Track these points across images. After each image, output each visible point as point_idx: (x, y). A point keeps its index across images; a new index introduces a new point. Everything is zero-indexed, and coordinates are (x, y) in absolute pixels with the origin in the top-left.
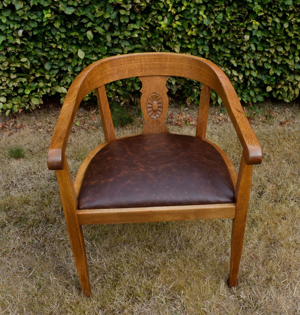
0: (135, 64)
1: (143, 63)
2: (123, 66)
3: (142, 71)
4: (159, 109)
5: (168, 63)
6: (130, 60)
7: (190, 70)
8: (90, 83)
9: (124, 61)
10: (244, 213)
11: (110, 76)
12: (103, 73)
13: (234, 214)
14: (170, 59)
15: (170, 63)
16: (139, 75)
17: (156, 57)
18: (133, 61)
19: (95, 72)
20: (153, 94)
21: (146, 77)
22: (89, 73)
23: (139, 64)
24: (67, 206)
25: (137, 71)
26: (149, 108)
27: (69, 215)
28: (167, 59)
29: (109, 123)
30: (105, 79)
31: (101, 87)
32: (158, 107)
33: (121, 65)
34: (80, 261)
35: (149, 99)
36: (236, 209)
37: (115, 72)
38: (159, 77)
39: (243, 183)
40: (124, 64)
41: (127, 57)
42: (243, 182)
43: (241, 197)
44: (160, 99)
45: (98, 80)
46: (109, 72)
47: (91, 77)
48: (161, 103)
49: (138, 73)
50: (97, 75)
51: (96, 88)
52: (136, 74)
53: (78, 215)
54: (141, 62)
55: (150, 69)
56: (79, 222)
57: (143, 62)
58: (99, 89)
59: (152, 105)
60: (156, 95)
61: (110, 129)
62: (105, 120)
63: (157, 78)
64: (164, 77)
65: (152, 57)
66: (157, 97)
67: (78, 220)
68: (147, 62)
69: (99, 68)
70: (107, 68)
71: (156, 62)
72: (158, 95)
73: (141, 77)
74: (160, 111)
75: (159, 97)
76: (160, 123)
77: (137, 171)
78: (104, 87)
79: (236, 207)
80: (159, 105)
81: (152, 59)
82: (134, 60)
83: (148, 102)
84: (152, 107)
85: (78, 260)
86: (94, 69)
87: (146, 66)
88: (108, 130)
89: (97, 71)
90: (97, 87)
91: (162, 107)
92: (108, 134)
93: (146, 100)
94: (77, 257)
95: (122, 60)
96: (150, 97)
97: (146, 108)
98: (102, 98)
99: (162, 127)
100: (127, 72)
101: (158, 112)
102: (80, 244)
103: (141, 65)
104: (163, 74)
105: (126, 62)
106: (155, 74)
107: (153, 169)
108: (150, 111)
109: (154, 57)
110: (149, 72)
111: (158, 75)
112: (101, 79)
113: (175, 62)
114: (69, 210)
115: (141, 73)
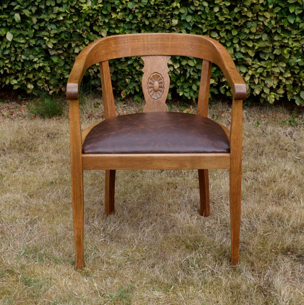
0: (138, 43)
1: (146, 43)
2: (126, 44)
3: (144, 51)
4: (160, 89)
5: (169, 43)
6: (134, 39)
7: (191, 49)
8: (96, 55)
9: (127, 40)
10: (239, 162)
11: (114, 53)
12: (107, 49)
13: (229, 163)
14: (171, 38)
15: (171, 43)
16: (142, 54)
17: (158, 37)
18: (136, 41)
19: (101, 46)
20: (155, 74)
21: (148, 57)
22: (95, 46)
23: (142, 43)
24: (74, 147)
25: (140, 50)
26: (150, 88)
27: (75, 156)
28: (169, 38)
29: (110, 99)
30: (109, 55)
31: (105, 62)
32: (159, 87)
33: (125, 43)
34: (78, 216)
35: (151, 79)
36: (231, 159)
37: (119, 49)
38: (161, 56)
39: (235, 127)
40: (128, 43)
41: (131, 36)
42: (234, 125)
43: (234, 143)
44: (161, 79)
45: (103, 54)
46: (113, 49)
47: (97, 50)
48: (162, 83)
49: (141, 52)
50: (102, 50)
51: (100, 61)
52: (139, 53)
53: (83, 158)
54: (143, 42)
55: (152, 48)
56: (82, 166)
57: (146, 41)
58: (103, 64)
59: (153, 84)
60: (158, 74)
61: (111, 106)
62: (107, 94)
63: (159, 57)
64: (166, 57)
65: (155, 37)
66: (158, 77)
67: (82, 164)
68: (149, 41)
69: (104, 43)
70: (112, 45)
71: (158, 42)
72: (159, 75)
73: (143, 56)
74: (161, 91)
75: (161, 77)
76: (160, 103)
77: (138, 128)
78: (107, 62)
79: (230, 156)
80: (160, 85)
81: (154, 38)
82: (137, 39)
83: (149, 82)
84: (153, 87)
85: (76, 213)
86: (100, 43)
87: (149, 45)
88: (108, 106)
89: (103, 45)
90: (102, 61)
91: (163, 86)
92: (109, 110)
93: (147, 79)
94: (76, 210)
95: (126, 39)
96: (151, 76)
97: (147, 88)
98: (105, 73)
99: (162, 107)
100: (130, 51)
101: (159, 92)
102: (81, 193)
103: (144, 45)
104: (164, 54)
105: (129, 41)
106: (157, 53)
107: (153, 127)
108: (151, 91)
109: (157, 37)
110: (151, 51)
111: (160, 54)
112: (105, 54)
113: (177, 41)
114: (75, 151)
115: (143, 52)
